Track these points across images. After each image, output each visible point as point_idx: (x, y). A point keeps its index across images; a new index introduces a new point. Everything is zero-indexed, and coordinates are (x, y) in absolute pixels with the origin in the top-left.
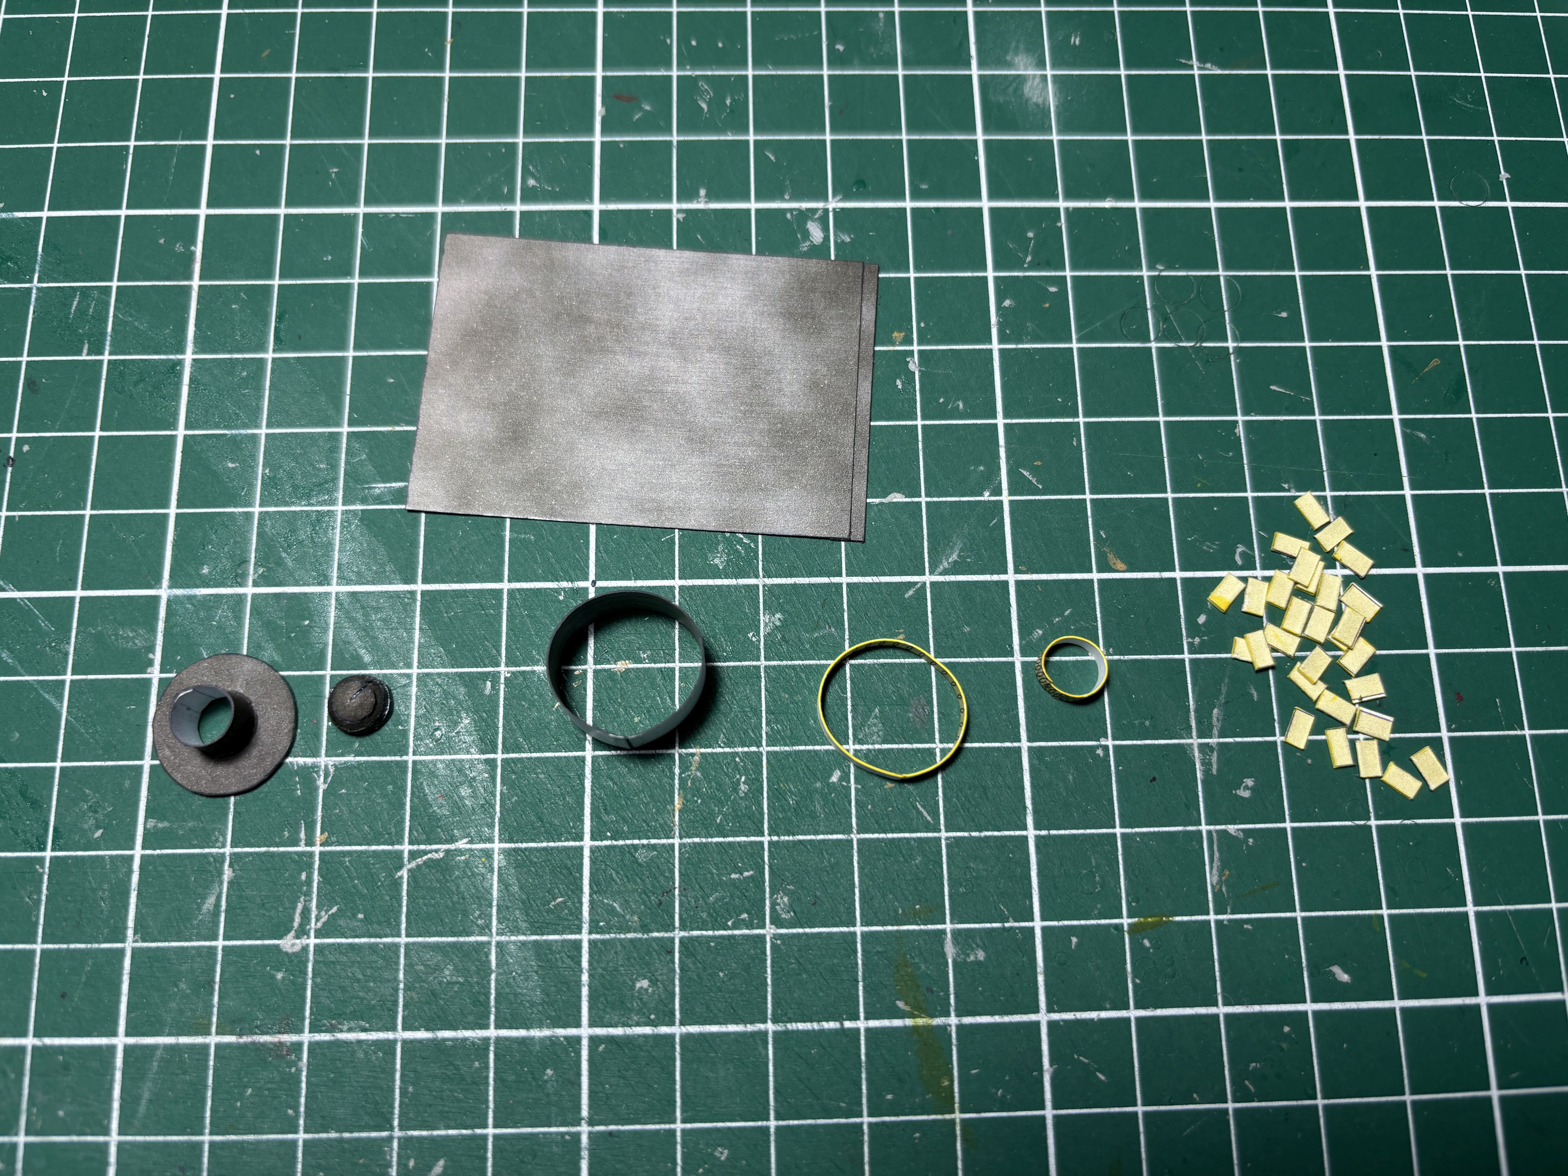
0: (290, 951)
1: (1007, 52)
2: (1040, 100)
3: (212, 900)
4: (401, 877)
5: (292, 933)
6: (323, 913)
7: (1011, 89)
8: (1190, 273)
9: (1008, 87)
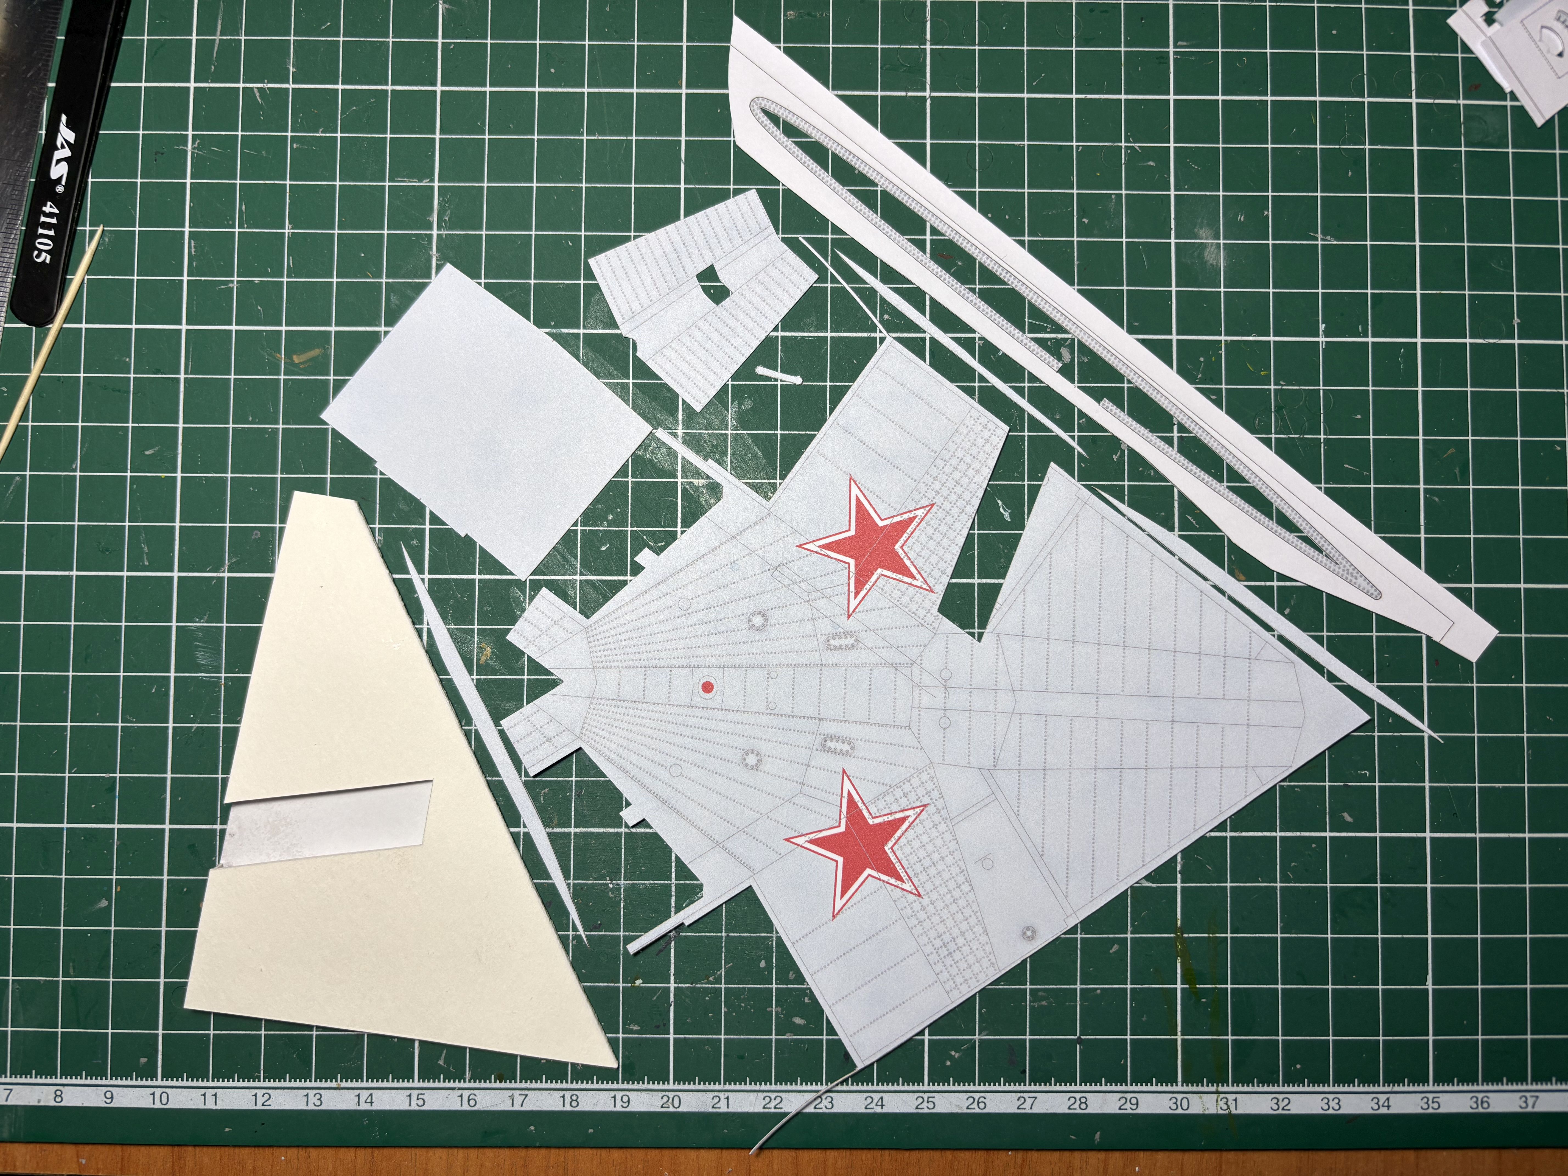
1: (1195, 227)
2: (1215, 262)
7: (1196, 254)
8: (1301, 387)
9: (1194, 252)
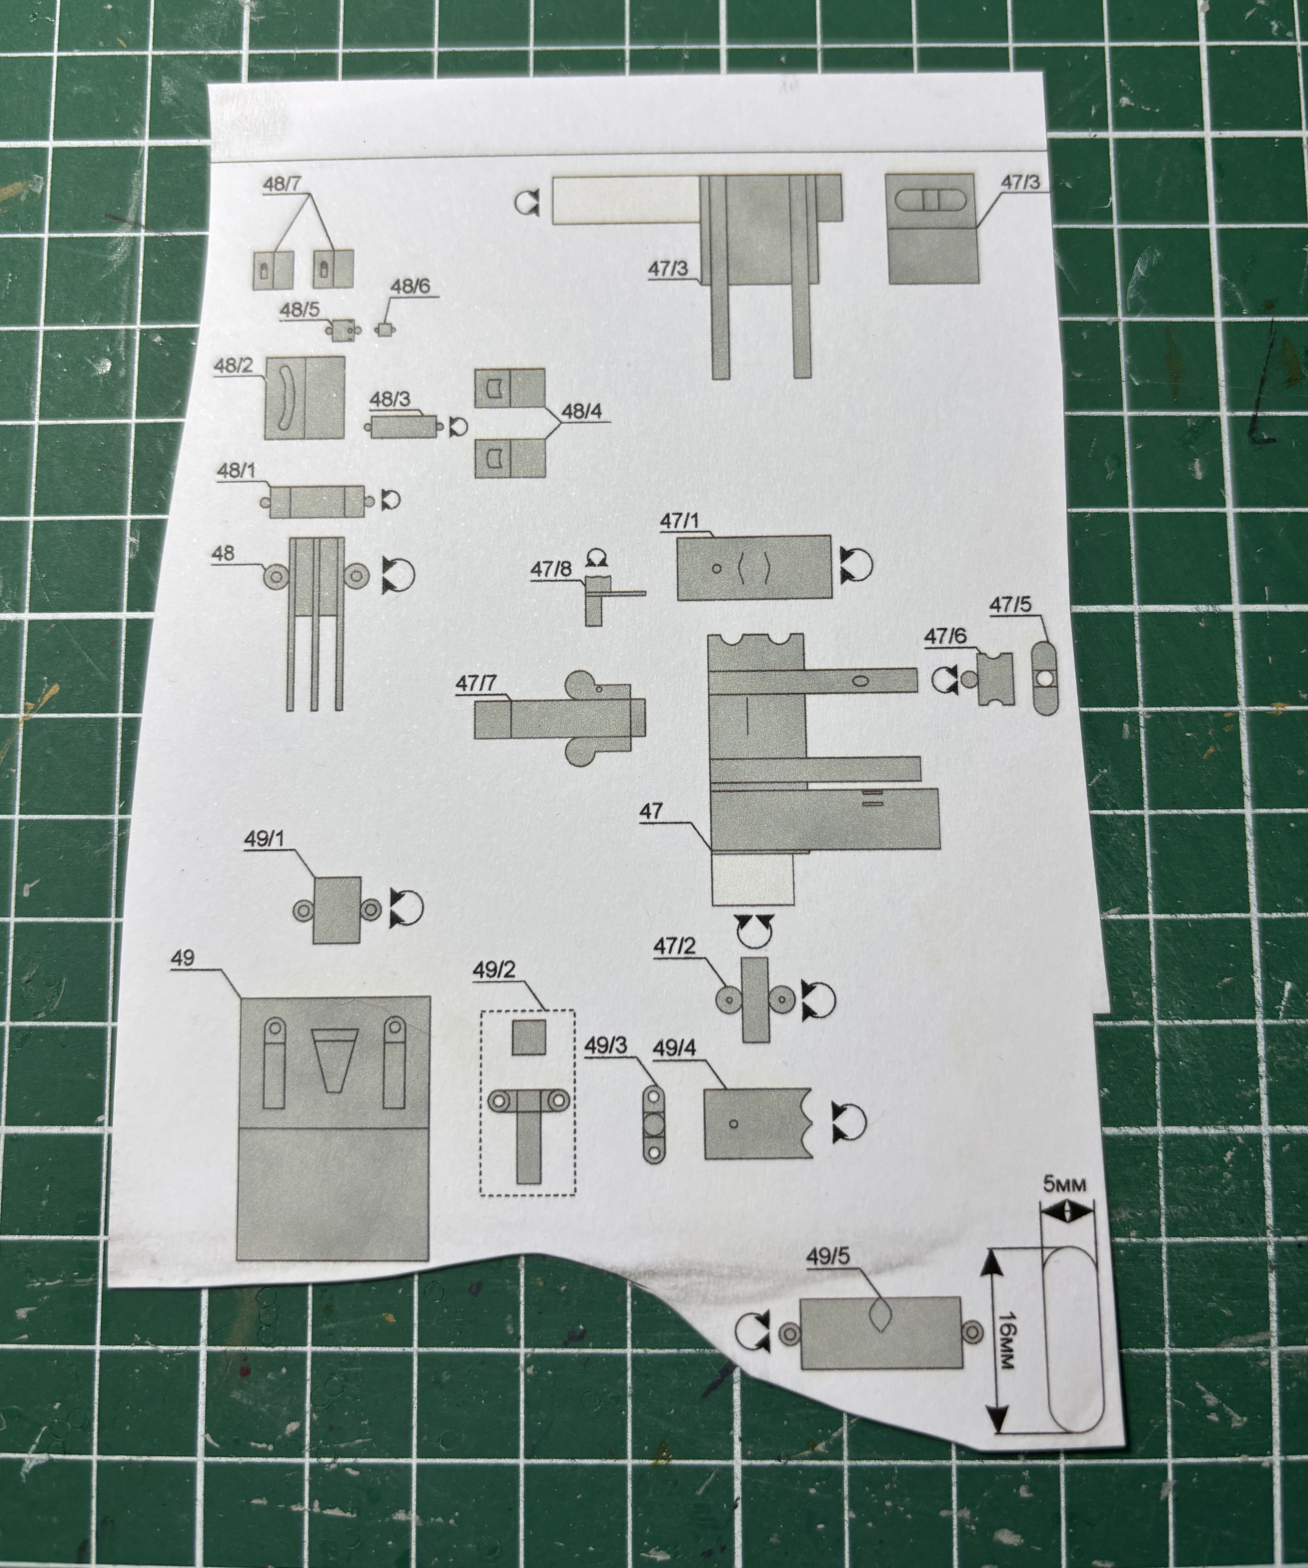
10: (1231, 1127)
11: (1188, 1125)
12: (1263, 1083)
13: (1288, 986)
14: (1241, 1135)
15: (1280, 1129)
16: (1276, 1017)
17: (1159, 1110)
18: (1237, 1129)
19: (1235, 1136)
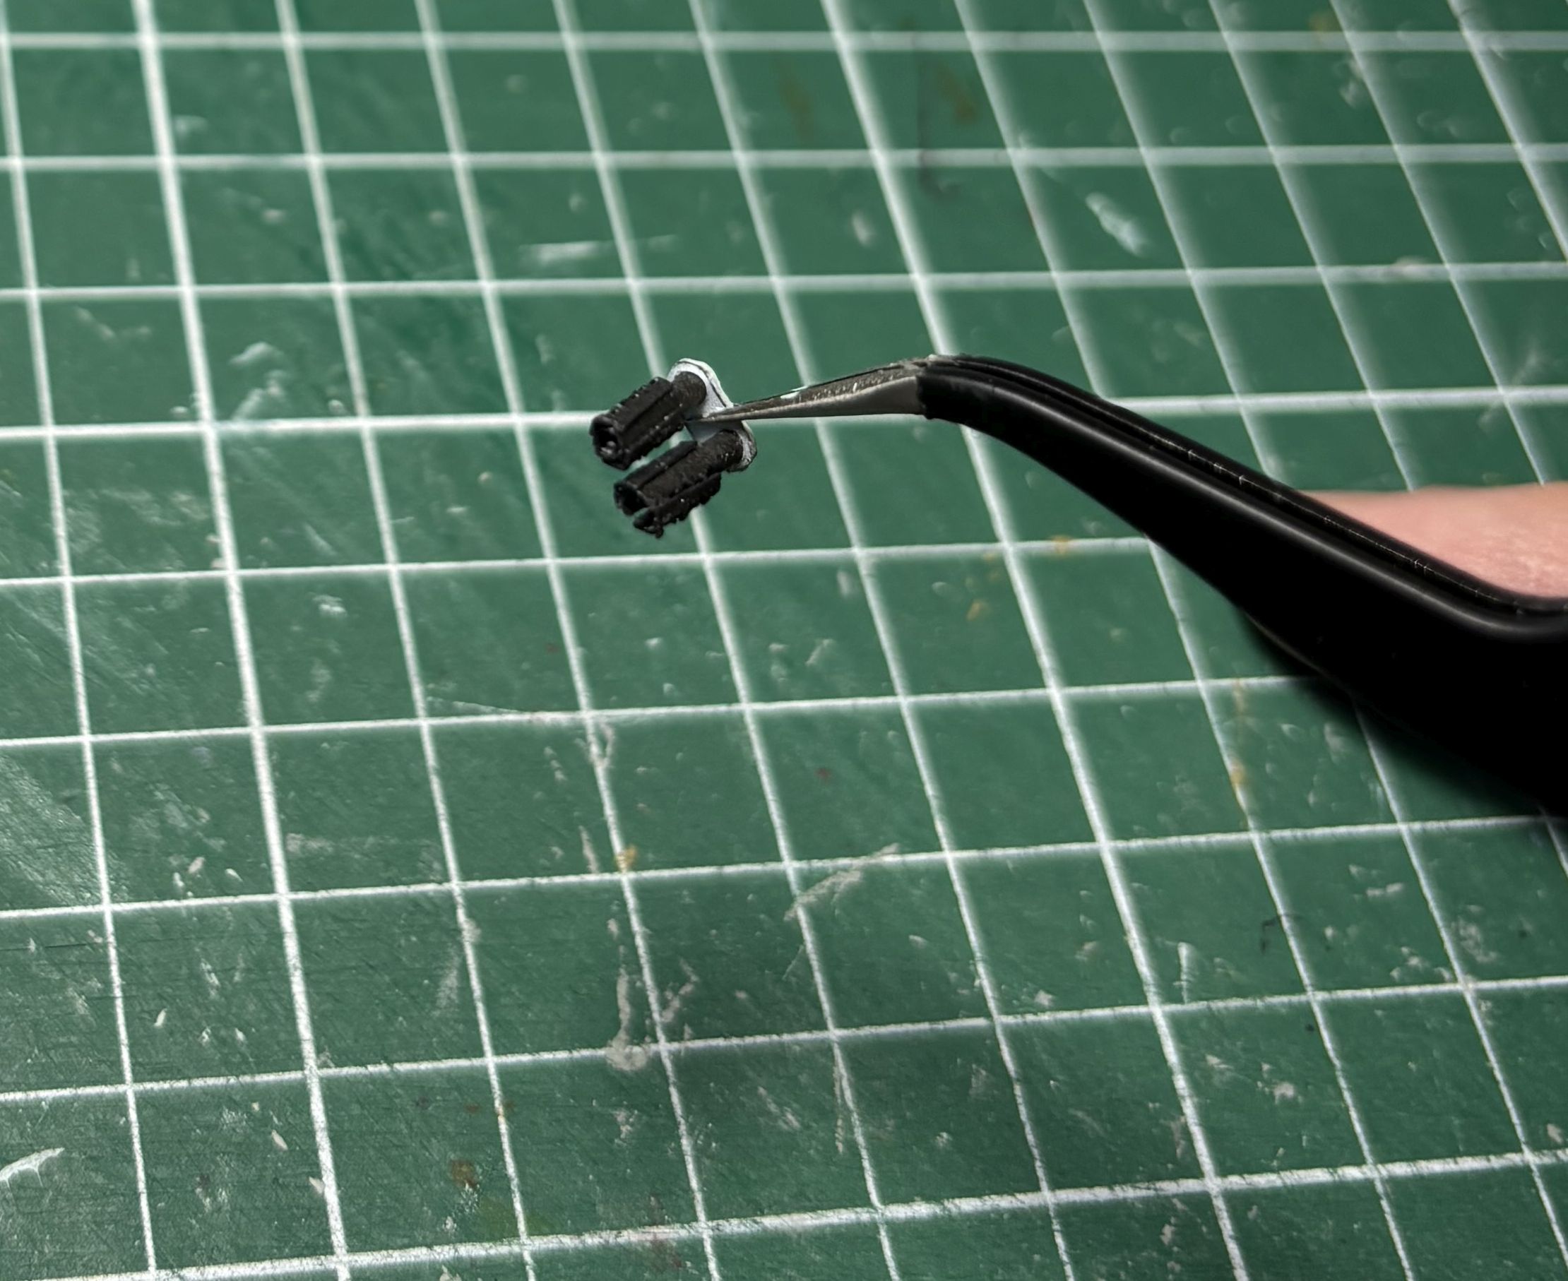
0: (626, 1067)
3: (451, 980)
4: (796, 921)
5: (622, 1035)
6: (669, 995)
10: (1159, 1185)
11: (1091, 1186)
12: (1189, 1108)
13: (1184, 951)
14: (1176, 1196)
15: (1235, 1182)
16: (1180, 1000)
17: (1038, 1164)
18: (1169, 1187)
19: (1167, 1198)
